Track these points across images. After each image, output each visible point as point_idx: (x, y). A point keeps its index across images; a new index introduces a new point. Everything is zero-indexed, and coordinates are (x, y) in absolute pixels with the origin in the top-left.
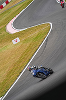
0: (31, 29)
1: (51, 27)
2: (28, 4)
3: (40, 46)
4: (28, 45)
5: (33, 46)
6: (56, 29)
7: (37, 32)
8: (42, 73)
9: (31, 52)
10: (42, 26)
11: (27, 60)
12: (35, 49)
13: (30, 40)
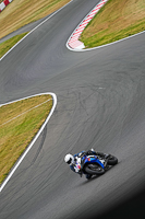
0: (10, 106)
1: (56, 103)
4: (3, 141)
5: (15, 145)
9: (9, 158)
11: (2, 174)
12: (18, 151)
13: (7, 132)
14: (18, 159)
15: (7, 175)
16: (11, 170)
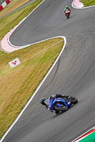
0: (36, 45)
3: (49, 69)
4: (32, 68)
5: (40, 71)
6: (71, 45)
7: (45, 50)
10: (52, 42)
11: (31, 89)
12: (42, 75)
13: (34, 62)
14: (42, 79)
15: (35, 90)
16: (37, 87)
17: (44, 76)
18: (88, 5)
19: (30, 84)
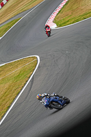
0: (11, 64)
1: (39, 62)
2: (6, 31)
3: (23, 87)
4: (7, 86)
5: (14, 88)
6: (44, 64)
7: (20, 68)
8: (56, 102)
9: (11, 96)
10: (26, 61)
11: (6, 106)
12: (16, 92)
13: (9, 80)
14: (16, 97)
15: (9, 107)
16: (11, 104)
17: (18, 94)
18: (60, 26)
19: (5, 102)
